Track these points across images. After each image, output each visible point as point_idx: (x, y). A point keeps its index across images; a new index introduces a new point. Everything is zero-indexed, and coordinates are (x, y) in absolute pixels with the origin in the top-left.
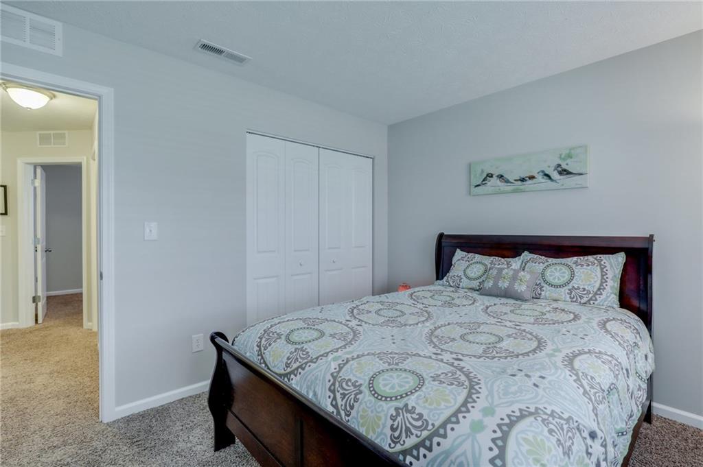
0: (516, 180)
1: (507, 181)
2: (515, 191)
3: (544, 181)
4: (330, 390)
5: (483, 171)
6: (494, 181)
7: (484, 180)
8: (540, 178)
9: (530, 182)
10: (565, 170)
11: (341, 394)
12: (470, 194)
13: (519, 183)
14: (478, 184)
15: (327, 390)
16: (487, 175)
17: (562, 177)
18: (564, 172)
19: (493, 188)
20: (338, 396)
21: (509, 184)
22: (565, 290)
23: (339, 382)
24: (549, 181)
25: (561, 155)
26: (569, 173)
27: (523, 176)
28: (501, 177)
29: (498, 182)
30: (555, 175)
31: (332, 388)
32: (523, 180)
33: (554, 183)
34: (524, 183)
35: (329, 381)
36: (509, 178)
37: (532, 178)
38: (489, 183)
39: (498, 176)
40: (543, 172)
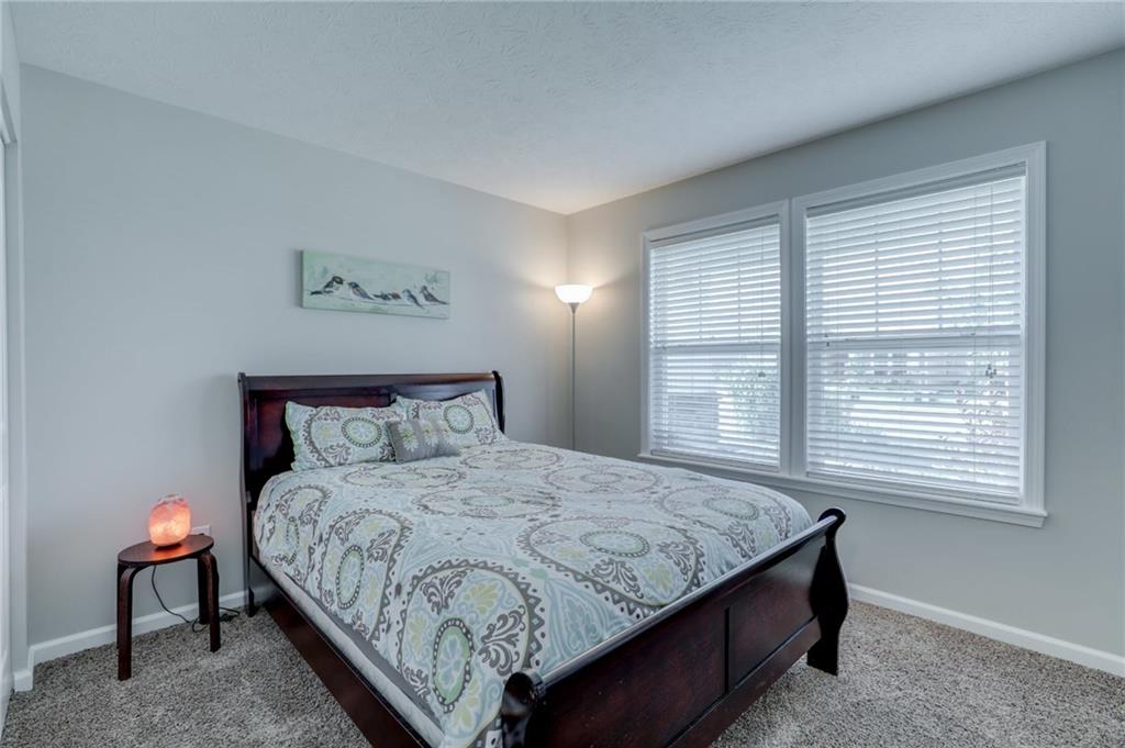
0: (376, 296)
1: (364, 295)
2: (375, 311)
3: (408, 303)
4: (599, 592)
5: (325, 271)
6: (343, 291)
7: (327, 286)
8: (405, 299)
9: (393, 301)
10: (430, 295)
11: (613, 580)
12: (301, 306)
13: (380, 300)
14: (318, 289)
15: (597, 596)
16: (334, 279)
17: (427, 303)
18: (430, 297)
19: (343, 301)
20: (613, 585)
21: (366, 300)
22: (472, 434)
23: (596, 575)
24: (415, 305)
25: (427, 275)
26: (435, 300)
27: (386, 293)
28: (355, 286)
29: (351, 293)
30: (421, 299)
31: (599, 587)
32: (385, 297)
33: (418, 308)
34: (387, 302)
35: (587, 587)
36: (366, 290)
37: (396, 296)
38: (336, 293)
39: (350, 284)
40: (409, 291)
